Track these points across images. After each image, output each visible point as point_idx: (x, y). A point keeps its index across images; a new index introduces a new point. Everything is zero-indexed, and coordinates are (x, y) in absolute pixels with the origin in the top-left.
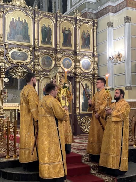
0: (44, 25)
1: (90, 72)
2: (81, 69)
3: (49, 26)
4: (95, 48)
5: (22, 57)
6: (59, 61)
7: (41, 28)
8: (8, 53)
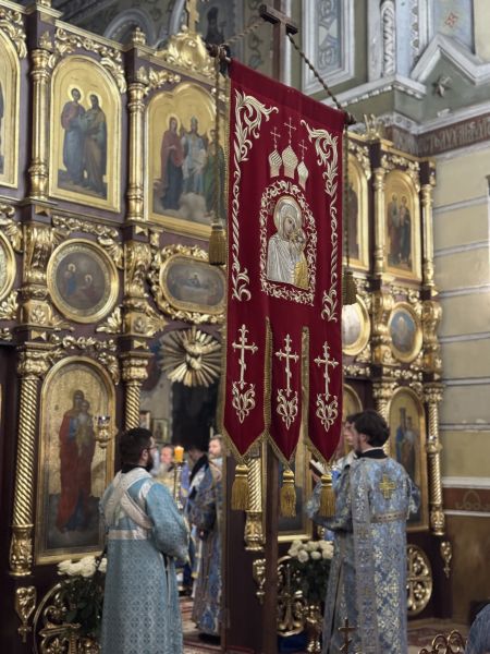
1: (414, 360)
4: (430, 267)
5: (207, 287)
8: (158, 271)
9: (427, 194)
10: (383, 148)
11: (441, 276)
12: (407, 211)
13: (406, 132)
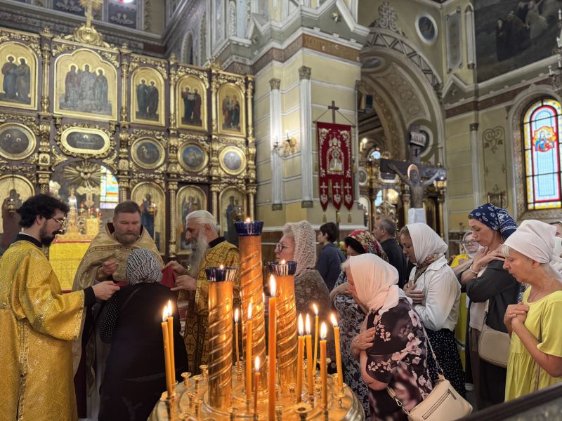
0: (143, 81)
1: (240, 174)
2: (222, 169)
3: (153, 83)
4: (250, 129)
6: (173, 153)
7: (135, 88)
8: (60, 135)
9: (249, 93)
10: (213, 71)
11: (258, 133)
12: (237, 102)
13: (245, 65)
